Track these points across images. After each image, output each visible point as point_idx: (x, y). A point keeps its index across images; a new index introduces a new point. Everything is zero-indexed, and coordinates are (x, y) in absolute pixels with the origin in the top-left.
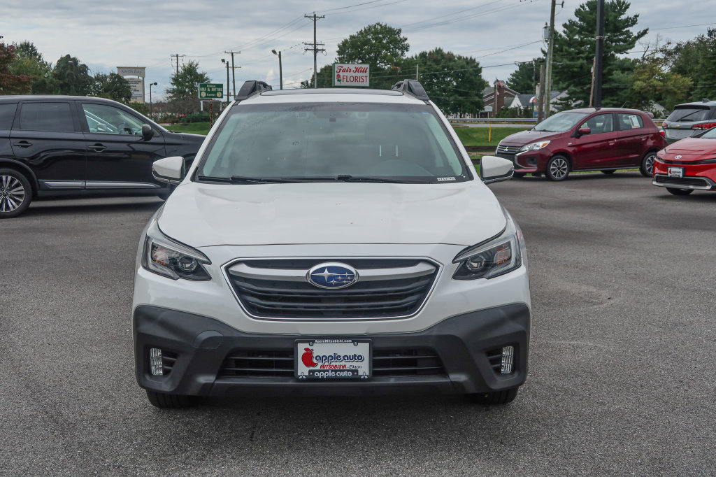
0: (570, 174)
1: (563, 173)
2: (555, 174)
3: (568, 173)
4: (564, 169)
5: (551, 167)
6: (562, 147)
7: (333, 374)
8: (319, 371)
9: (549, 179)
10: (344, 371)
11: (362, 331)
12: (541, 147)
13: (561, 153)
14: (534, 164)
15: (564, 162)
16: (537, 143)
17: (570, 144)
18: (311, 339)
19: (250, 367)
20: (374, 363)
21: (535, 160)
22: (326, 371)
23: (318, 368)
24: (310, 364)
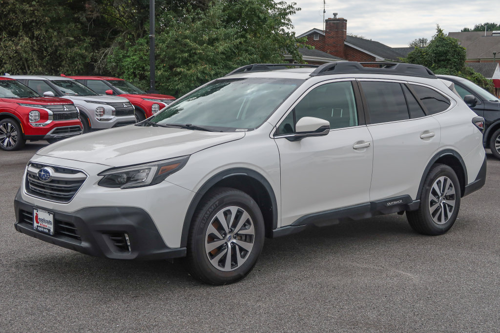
7: (43, 229)
8: (39, 227)
10: (45, 228)
11: (51, 208)
18: (37, 208)
22: (41, 227)
23: (39, 225)
24: (37, 222)
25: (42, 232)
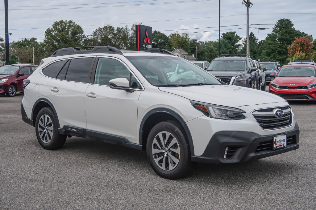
0: (17, 93)
1: (14, 93)
2: (11, 93)
3: (16, 93)
4: (14, 91)
5: (9, 91)
6: (13, 81)
7: (280, 147)
8: (278, 146)
9: (8, 96)
10: (282, 145)
12: (5, 82)
13: (13, 84)
14: (2, 89)
15: (14, 88)
16: (2, 80)
17: (16, 80)
18: (276, 135)
19: (261, 148)
20: (288, 141)
21: (3, 87)
22: (279, 146)
23: (277, 145)
24: (276, 144)
25: (280, 149)
